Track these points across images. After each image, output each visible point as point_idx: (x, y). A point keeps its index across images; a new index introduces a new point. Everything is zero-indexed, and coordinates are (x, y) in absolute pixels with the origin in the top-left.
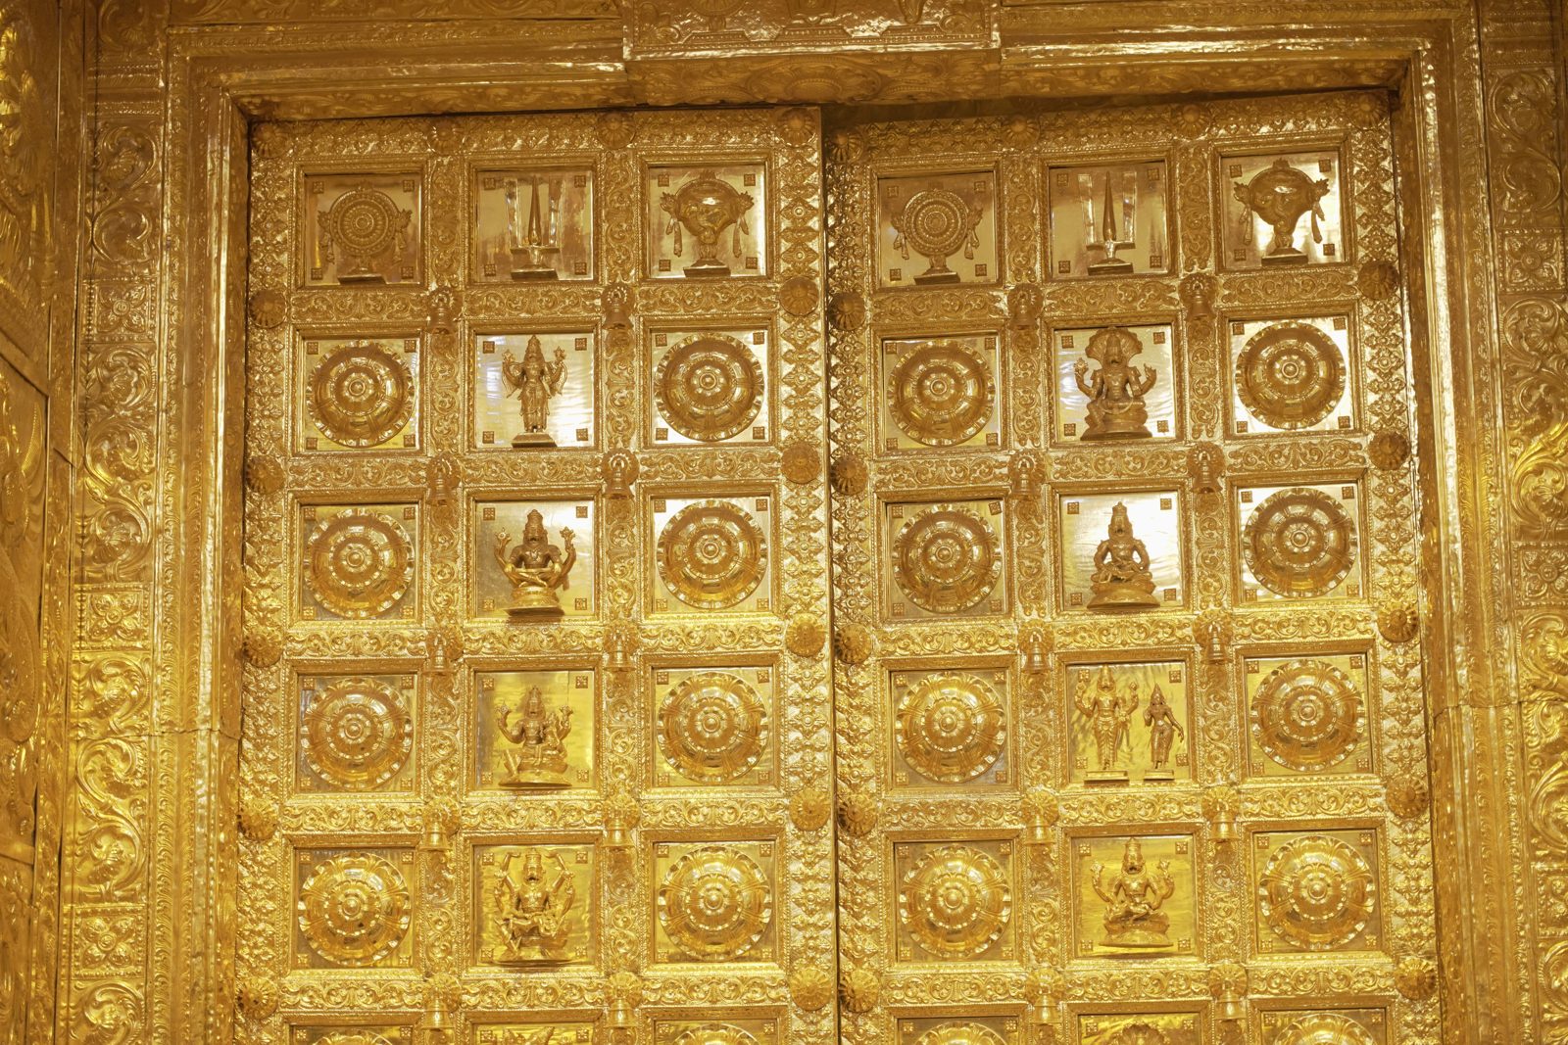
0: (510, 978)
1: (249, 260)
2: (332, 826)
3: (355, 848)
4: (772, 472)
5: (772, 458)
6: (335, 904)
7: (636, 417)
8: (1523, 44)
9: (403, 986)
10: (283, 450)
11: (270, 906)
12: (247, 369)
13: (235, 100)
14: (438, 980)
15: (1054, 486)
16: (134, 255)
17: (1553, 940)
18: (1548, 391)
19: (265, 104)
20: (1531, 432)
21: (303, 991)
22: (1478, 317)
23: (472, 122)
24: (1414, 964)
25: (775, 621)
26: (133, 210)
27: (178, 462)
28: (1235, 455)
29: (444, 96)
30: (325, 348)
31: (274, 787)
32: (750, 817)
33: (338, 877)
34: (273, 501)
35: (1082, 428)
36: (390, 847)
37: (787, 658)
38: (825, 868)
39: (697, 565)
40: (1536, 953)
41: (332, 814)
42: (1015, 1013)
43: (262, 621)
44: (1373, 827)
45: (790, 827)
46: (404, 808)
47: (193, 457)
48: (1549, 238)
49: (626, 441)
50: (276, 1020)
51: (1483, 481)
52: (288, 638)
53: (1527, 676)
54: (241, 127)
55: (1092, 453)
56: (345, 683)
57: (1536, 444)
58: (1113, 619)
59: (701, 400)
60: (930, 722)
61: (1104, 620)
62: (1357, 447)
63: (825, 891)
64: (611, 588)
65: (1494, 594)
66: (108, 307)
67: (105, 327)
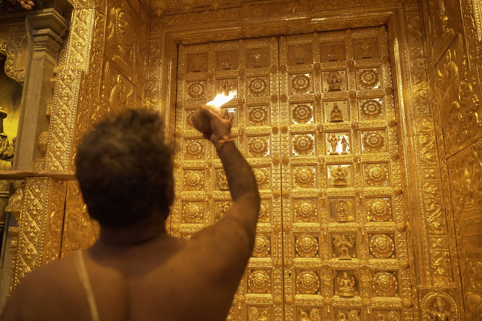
0: (221, 192)
1: (177, 69)
2: (189, 165)
3: (194, 169)
4: (269, 101)
5: (269, 98)
6: (190, 179)
7: (244, 92)
8: (413, 11)
9: (202, 194)
10: (183, 101)
11: (179, 180)
12: (177, 87)
13: (174, 40)
14: (208, 193)
15: (323, 99)
16: (155, 66)
17: (426, 182)
18: (421, 75)
19: (179, 41)
20: (418, 83)
21: (184, 195)
22: (406, 62)
23: (216, 43)
24: (397, 188)
25: (270, 127)
26: (156, 58)
27: (162, 101)
28: (359, 93)
29: (211, 37)
30: (191, 83)
31: (180, 159)
32: (265, 163)
33: (191, 175)
34: (181, 109)
35: (328, 90)
36: (201, 169)
37: (272, 134)
38: (279, 171)
39: (255, 118)
40: (422, 185)
41: (190, 163)
42: (317, 198)
43: (178, 130)
44: (387, 162)
45: (272, 164)
46: (202, 162)
47: (164, 99)
48: (420, 47)
49: (243, 96)
50: (179, 200)
51: (408, 93)
52: (183, 132)
53: (418, 130)
54: (175, 45)
55: (330, 93)
56: (193, 141)
57: (419, 85)
58: (335, 124)
59: (256, 88)
60: (299, 143)
61: (333, 124)
62: (382, 91)
63: (279, 176)
64: (240, 122)
65: (411, 115)
66: (150, 74)
67: (150, 78)
